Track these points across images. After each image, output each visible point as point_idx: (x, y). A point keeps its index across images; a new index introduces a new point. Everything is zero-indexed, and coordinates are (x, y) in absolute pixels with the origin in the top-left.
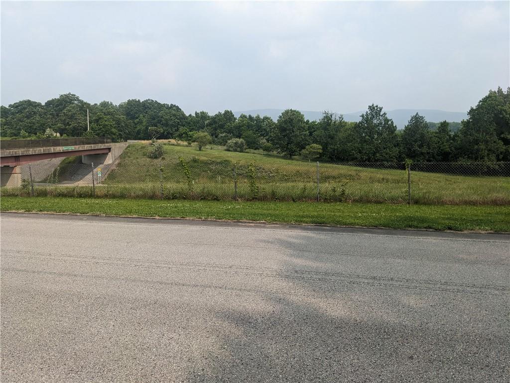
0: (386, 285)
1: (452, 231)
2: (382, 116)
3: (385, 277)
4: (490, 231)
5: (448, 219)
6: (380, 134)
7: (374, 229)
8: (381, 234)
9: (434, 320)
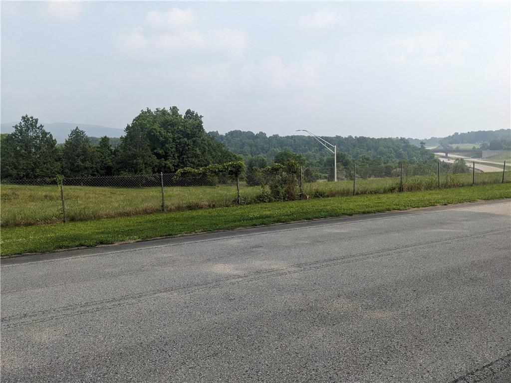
0: (15, 325)
1: (103, 246)
2: (38, 128)
3: (18, 315)
4: (138, 240)
5: (102, 233)
6: (38, 148)
7: (17, 257)
8: (25, 261)
9: (66, 351)
